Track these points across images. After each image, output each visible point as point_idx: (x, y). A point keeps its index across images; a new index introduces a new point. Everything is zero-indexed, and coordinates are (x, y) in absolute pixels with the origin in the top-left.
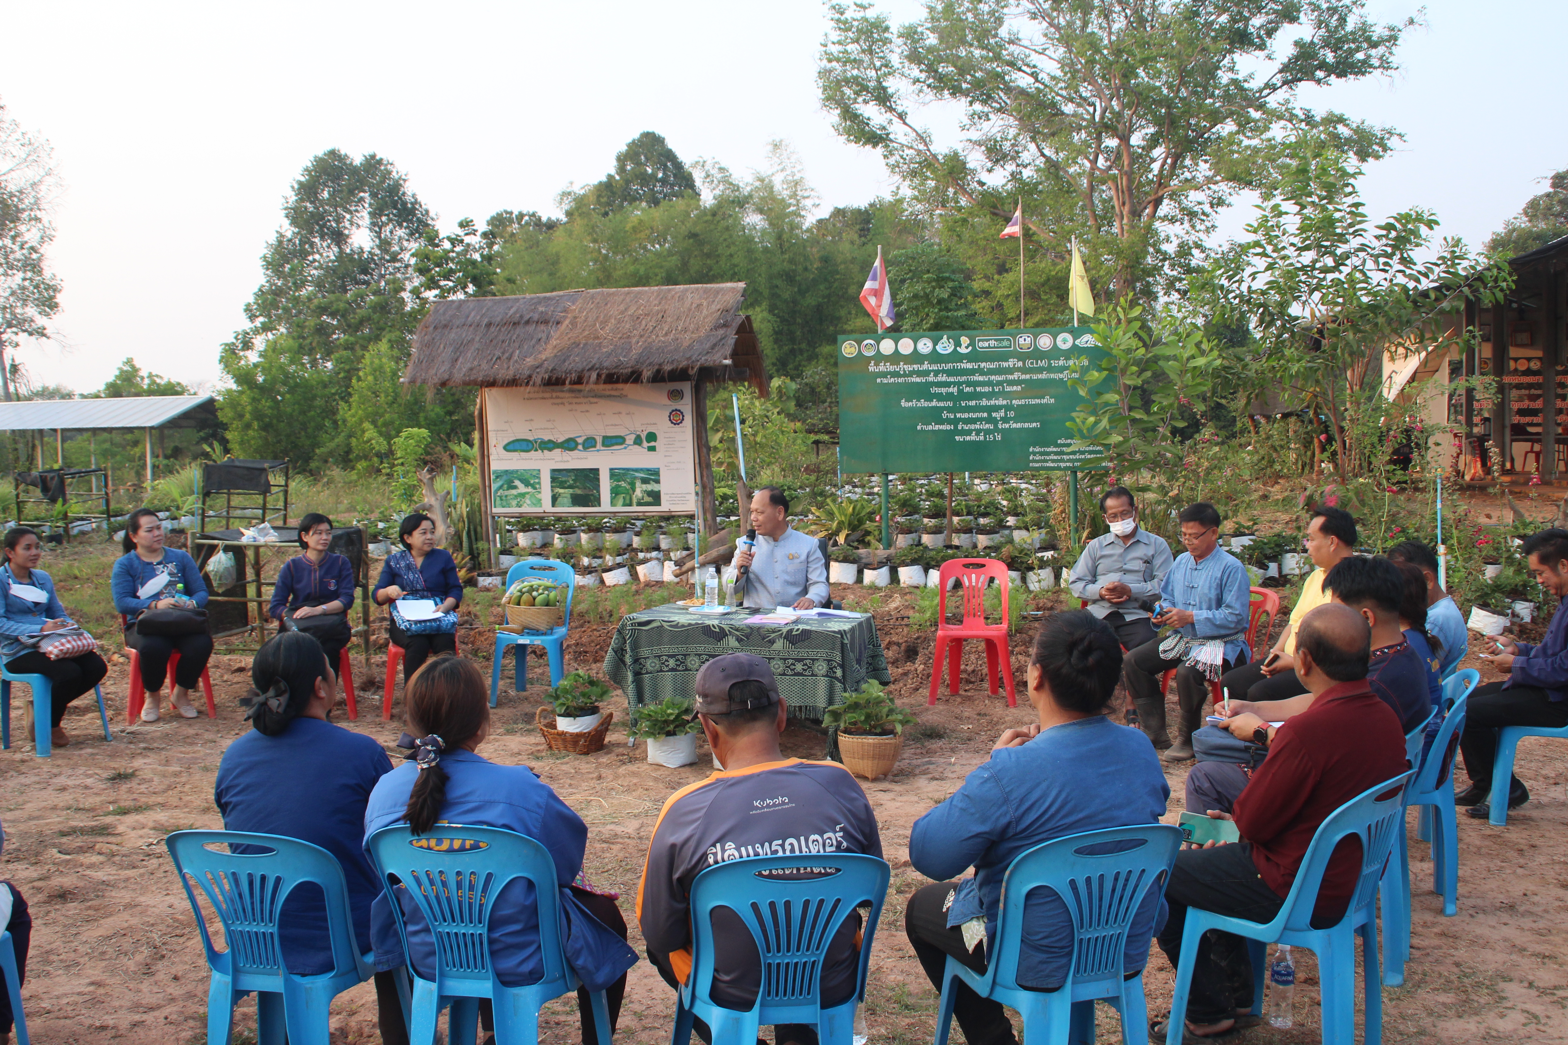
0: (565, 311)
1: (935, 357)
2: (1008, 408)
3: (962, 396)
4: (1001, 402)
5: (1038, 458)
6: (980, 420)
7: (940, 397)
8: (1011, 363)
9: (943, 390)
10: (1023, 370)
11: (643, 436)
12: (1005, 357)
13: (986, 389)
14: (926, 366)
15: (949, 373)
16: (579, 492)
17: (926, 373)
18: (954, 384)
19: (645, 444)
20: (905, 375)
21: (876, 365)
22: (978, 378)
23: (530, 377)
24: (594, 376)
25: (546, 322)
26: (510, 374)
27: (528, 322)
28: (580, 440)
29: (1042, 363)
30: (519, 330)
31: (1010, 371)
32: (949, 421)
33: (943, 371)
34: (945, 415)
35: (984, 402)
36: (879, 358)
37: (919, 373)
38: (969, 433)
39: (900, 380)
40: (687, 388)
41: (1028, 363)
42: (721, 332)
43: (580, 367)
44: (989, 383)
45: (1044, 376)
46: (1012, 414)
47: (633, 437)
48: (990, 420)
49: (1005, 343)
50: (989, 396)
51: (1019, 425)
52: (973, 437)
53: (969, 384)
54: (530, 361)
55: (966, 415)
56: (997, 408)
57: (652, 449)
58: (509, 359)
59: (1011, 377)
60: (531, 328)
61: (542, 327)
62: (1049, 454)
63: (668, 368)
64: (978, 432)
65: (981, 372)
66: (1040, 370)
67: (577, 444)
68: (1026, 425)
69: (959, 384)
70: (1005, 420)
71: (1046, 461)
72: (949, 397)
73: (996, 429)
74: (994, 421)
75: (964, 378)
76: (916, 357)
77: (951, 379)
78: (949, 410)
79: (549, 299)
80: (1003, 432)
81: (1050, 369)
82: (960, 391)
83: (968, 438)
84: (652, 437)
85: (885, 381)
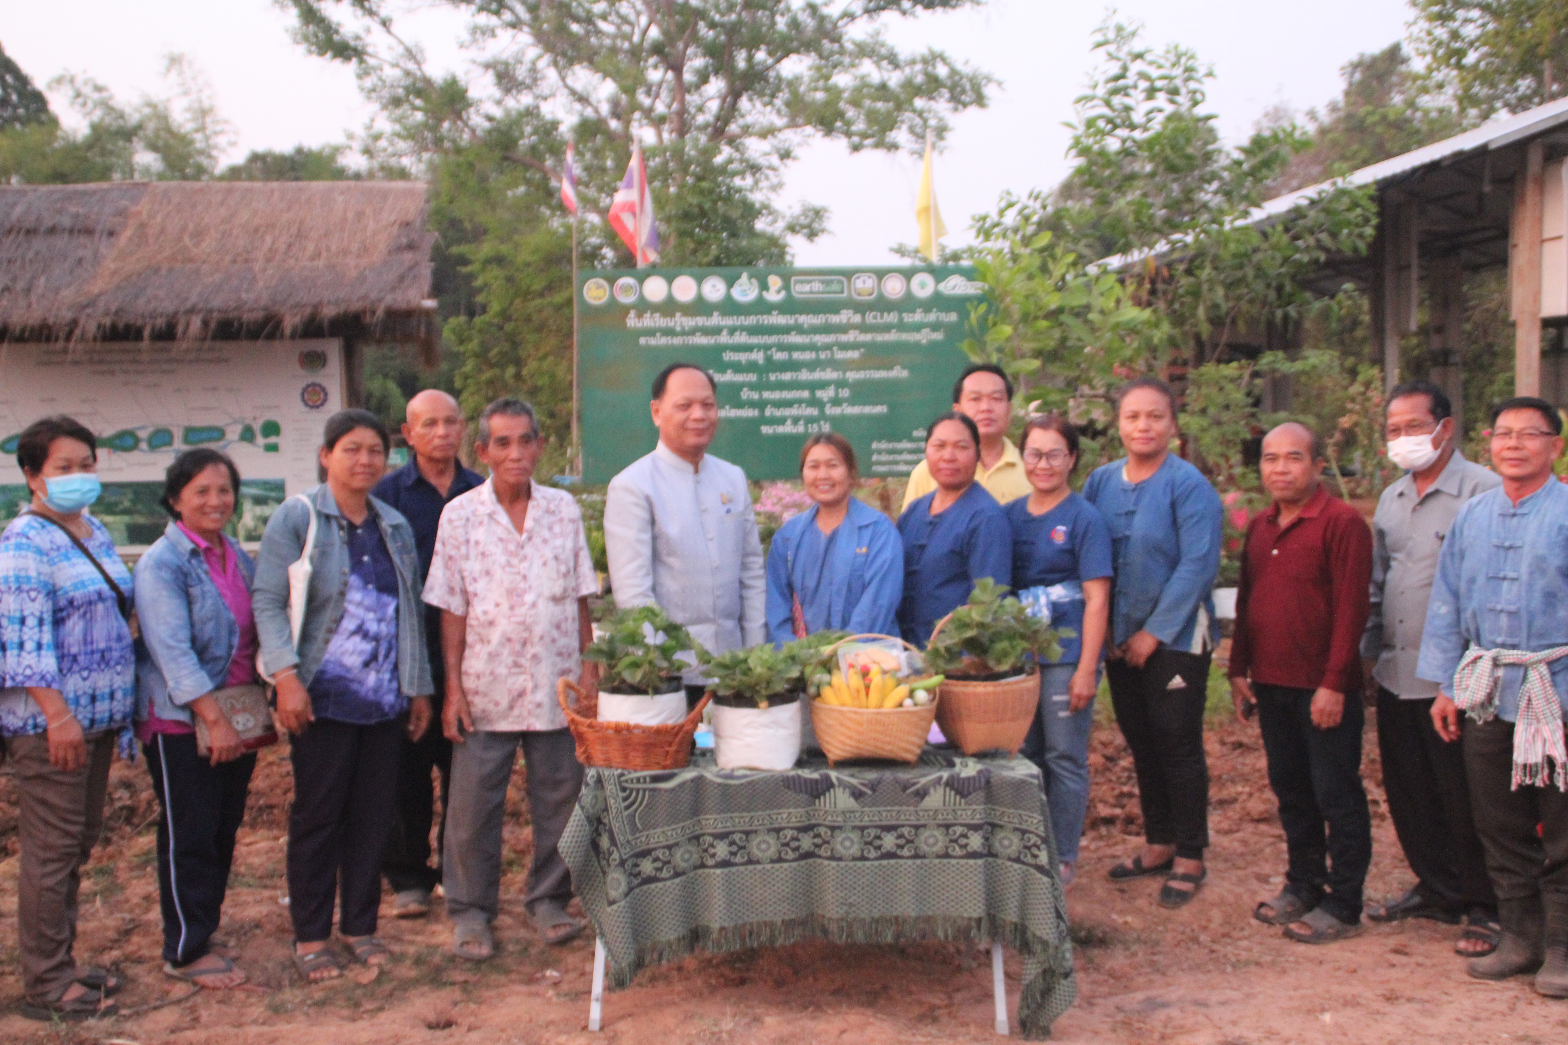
0: (122, 213)
1: (729, 307)
2: (840, 384)
3: (771, 366)
4: (830, 375)
5: (884, 458)
6: (799, 402)
7: (737, 368)
8: (845, 317)
9: (743, 357)
10: (863, 328)
11: (257, 426)
12: (833, 307)
13: (808, 356)
14: (716, 320)
15: (753, 331)
16: (141, 520)
17: (716, 331)
18: (759, 347)
19: (261, 440)
20: (684, 333)
21: (640, 315)
22: (795, 339)
23: (74, 323)
24: (196, 323)
25: (89, 232)
26: (34, 317)
27: (52, 230)
28: (143, 434)
29: (891, 318)
30: (39, 244)
31: (843, 329)
32: (752, 404)
33: (742, 329)
34: (745, 394)
35: (804, 375)
36: (643, 306)
37: (707, 331)
38: (782, 421)
39: (677, 341)
40: (333, 349)
41: (870, 318)
42: (408, 256)
43: (168, 306)
44: (812, 347)
45: (892, 337)
46: (845, 393)
47: (239, 428)
48: (814, 402)
49: (835, 287)
50: (812, 366)
51: (855, 410)
52: (787, 429)
53: (781, 348)
54: (68, 294)
55: (776, 395)
56: (823, 385)
57: (273, 448)
58: (28, 291)
59: (843, 338)
60: (61, 242)
61: (83, 239)
62: (900, 452)
63: (329, 312)
64: (796, 420)
65: (799, 330)
66: (887, 328)
67: (137, 441)
68: (868, 410)
69: (767, 348)
70: (836, 402)
71: (896, 463)
72: (752, 367)
73: (823, 417)
74: (819, 404)
75: (773, 339)
76: (700, 306)
77: (755, 340)
78: (752, 387)
79: (84, 193)
80: (835, 421)
81: (902, 327)
82: (769, 359)
83: (781, 429)
84: (272, 429)
85: (653, 341)
